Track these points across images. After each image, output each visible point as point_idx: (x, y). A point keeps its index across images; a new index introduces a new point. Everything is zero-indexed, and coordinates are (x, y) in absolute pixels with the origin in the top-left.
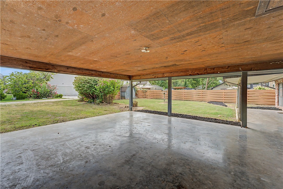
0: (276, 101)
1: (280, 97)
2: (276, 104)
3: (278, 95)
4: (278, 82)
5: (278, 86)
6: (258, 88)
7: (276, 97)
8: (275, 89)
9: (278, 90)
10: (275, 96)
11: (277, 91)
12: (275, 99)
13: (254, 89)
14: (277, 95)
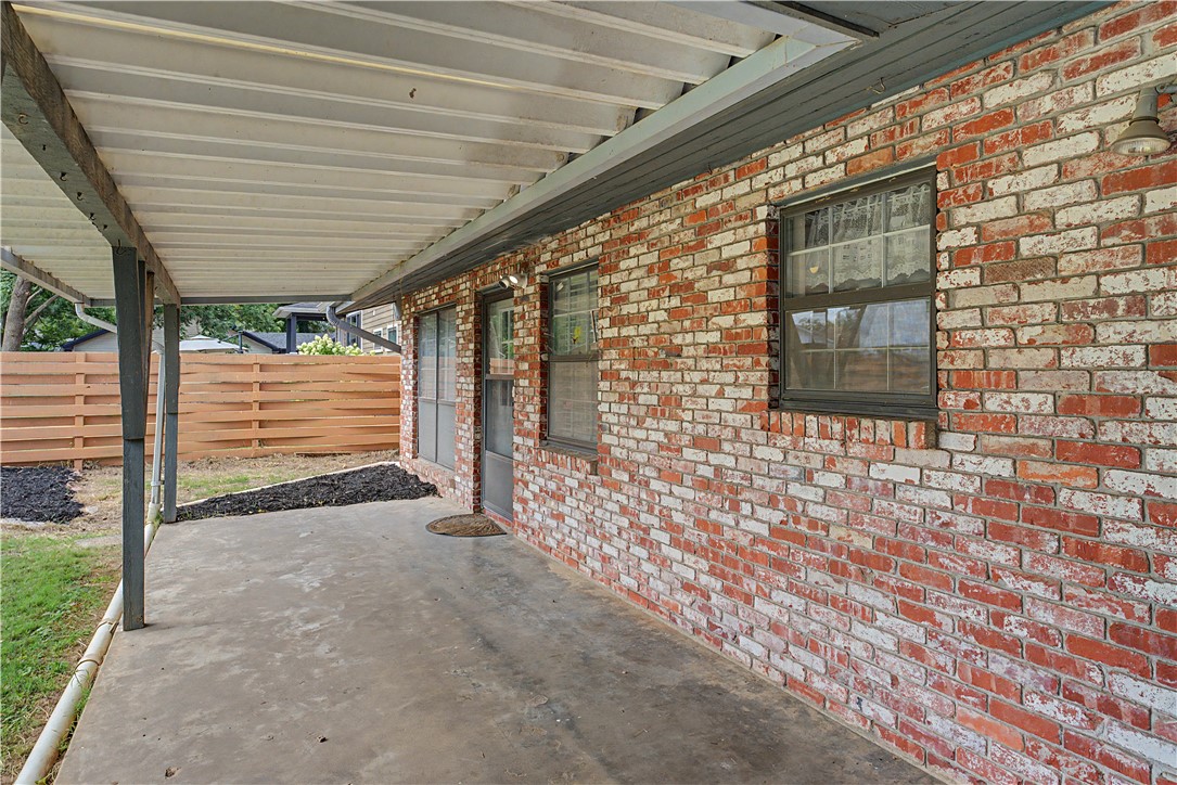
0: (406, 428)
1: (425, 401)
2: (406, 446)
3: (415, 387)
4: (416, 305)
5: (416, 332)
6: (320, 347)
7: (406, 403)
8: (398, 349)
9: (415, 357)
10: (396, 394)
11: (406, 361)
12: (396, 412)
13: (301, 353)
14: (411, 388)
